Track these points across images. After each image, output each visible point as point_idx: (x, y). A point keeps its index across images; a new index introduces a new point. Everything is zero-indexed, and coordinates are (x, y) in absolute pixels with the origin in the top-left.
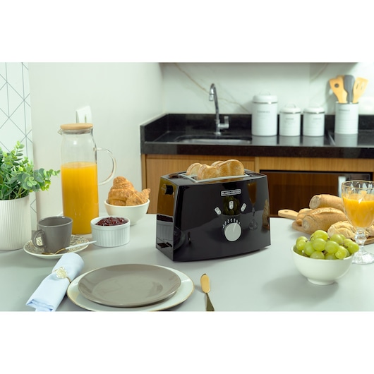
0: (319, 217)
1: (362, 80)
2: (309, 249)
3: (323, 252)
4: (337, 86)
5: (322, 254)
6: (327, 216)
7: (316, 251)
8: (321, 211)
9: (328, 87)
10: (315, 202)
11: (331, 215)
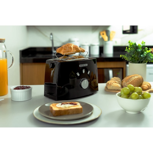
1: (113, 32)
4: (103, 34)
9: (100, 35)
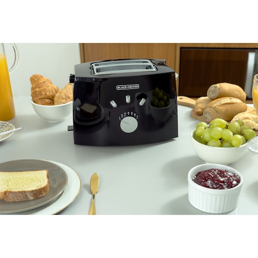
0: (221, 108)
2: (207, 136)
3: (220, 139)
5: (219, 141)
6: (228, 107)
7: (213, 138)
8: (223, 102)
10: (214, 92)
11: (232, 105)
